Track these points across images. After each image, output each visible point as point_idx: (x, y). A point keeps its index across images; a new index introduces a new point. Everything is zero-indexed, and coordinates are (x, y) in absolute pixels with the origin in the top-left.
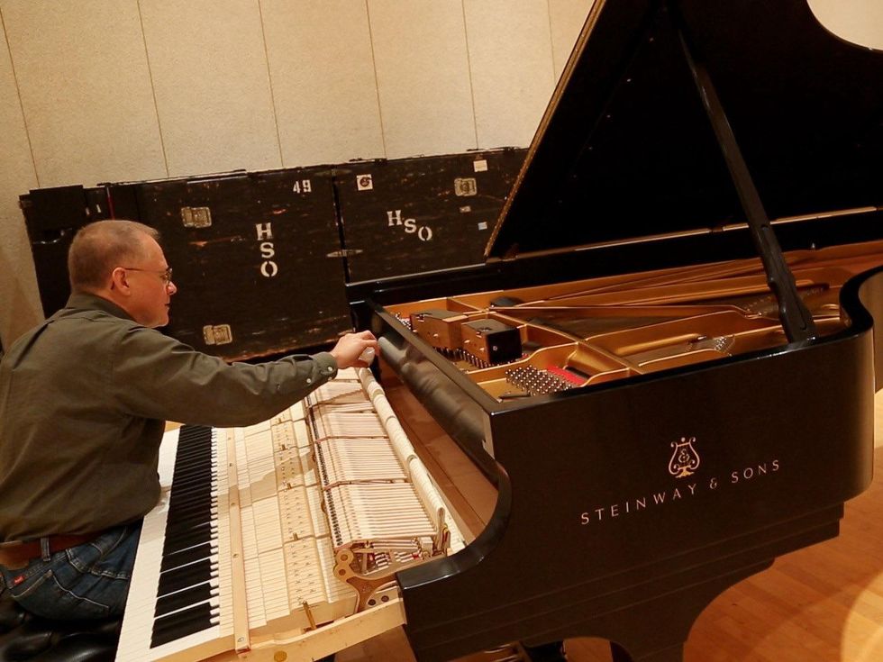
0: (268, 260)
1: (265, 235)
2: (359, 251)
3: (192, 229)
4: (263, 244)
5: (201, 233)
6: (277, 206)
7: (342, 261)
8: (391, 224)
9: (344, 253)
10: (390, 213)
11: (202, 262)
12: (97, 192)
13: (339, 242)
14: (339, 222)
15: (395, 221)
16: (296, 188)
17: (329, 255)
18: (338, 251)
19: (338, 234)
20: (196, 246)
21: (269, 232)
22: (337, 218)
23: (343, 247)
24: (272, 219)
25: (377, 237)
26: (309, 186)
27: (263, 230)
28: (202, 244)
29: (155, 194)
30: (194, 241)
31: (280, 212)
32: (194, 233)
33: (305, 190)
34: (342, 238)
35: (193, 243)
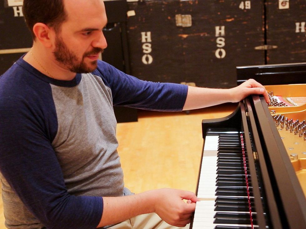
0: (220, 48)
1: (220, 33)
2: (275, 47)
3: (181, 27)
4: (219, 39)
5: (185, 30)
6: (229, 16)
7: (264, 52)
8: (297, 31)
9: (265, 47)
10: (298, 24)
11: (184, 46)
12: (134, 4)
13: (263, 40)
14: (265, 28)
15: (300, 29)
16: (241, 6)
17: (257, 48)
18: (262, 45)
19: (263, 35)
20: (181, 37)
21: (223, 32)
22: (264, 26)
23: (265, 43)
24: (225, 24)
25: (288, 39)
26: (249, 5)
27: (220, 30)
28: (185, 36)
29: (163, 6)
30: (181, 34)
31: (230, 20)
32: (181, 30)
33: (247, 8)
34: (265, 38)
35: (180, 35)
